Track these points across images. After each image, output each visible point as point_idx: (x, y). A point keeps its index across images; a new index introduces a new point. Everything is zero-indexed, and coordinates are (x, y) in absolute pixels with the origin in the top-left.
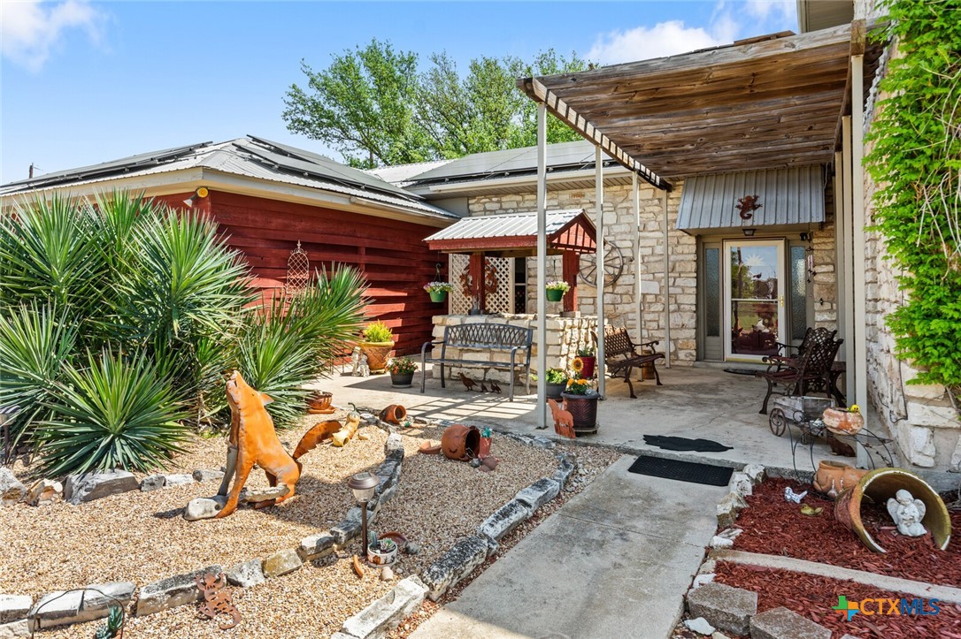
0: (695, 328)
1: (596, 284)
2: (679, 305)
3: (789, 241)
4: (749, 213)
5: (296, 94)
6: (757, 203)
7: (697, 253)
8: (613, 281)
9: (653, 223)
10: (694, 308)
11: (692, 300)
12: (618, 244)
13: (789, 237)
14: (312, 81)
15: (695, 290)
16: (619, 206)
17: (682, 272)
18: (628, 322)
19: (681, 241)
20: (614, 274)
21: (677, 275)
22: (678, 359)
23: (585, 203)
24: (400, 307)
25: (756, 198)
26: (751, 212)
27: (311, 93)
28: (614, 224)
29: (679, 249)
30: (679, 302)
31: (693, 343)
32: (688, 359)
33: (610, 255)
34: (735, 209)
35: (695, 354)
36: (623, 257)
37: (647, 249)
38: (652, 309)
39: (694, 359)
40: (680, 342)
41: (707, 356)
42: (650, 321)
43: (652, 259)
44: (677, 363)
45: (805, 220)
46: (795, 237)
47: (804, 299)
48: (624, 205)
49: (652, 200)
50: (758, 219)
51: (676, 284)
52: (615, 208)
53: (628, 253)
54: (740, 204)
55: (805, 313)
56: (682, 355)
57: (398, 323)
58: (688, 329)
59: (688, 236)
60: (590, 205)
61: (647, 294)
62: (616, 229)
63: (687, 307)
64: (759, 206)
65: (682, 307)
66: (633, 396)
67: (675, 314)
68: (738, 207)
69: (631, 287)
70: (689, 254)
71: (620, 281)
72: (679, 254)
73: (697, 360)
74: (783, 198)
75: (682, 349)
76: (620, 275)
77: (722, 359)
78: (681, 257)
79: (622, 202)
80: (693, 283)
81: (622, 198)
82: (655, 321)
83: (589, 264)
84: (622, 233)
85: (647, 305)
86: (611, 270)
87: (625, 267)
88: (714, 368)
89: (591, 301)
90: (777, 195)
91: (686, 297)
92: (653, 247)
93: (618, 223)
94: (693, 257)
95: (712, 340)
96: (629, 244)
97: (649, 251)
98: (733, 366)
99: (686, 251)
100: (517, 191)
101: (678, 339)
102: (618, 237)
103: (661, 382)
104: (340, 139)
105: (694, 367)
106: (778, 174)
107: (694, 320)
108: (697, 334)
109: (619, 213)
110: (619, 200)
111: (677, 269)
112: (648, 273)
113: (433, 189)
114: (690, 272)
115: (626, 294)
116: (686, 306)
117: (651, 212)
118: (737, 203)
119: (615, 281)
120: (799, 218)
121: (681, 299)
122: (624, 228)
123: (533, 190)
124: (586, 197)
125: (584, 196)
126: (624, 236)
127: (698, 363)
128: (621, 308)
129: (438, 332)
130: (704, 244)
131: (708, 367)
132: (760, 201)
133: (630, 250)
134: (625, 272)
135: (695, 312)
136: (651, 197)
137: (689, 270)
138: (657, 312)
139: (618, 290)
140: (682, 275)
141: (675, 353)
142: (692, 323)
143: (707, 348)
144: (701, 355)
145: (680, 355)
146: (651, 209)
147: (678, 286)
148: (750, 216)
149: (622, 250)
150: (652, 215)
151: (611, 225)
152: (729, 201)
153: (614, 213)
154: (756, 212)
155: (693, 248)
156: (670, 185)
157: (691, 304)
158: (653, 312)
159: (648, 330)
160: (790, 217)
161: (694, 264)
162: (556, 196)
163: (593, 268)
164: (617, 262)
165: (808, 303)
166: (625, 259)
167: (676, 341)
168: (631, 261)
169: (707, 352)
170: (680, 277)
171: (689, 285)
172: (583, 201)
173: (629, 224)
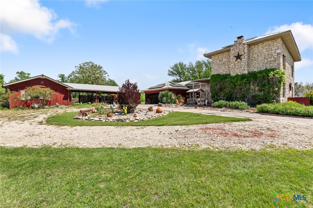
5: (169, 70)
14: (171, 68)
24: (185, 99)
27: (171, 70)
57: (184, 100)
100: (197, 86)
104: (176, 76)
113: (188, 86)
123: (199, 85)
129: (188, 100)
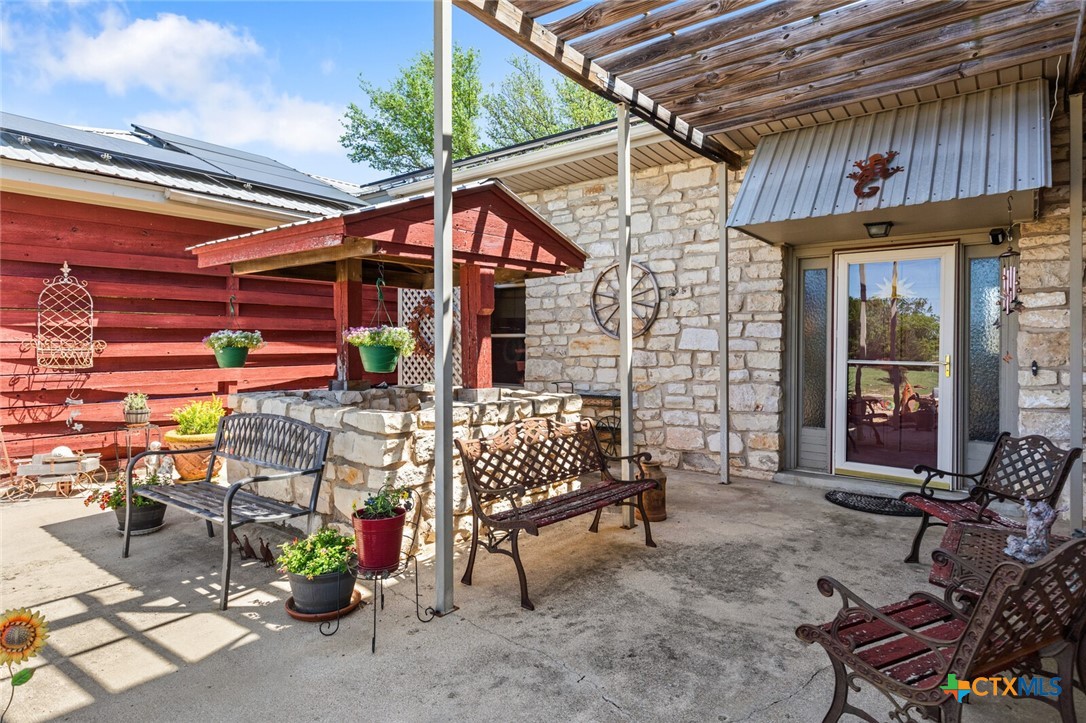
0: (779, 413)
1: (618, 334)
2: (751, 371)
3: (965, 247)
4: (875, 185)
5: (359, 122)
6: (894, 165)
7: (785, 276)
8: (645, 330)
9: (708, 227)
10: (776, 377)
11: (774, 361)
12: (653, 266)
13: (967, 239)
15: (778, 344)
16: (656, 202)
17: (758, 312)
18: (668, 399)
19: (757, 257)
20: (646, 317)
21: (749, 317)
22: (747, 466)
23: (605, 202)
25: (892, 155)
26: (879, 183)
27: (374, 114)
28: (648, 233)
29: (753, 271)
30: (750, 365)
31: (773, 440)
32: (765, 467)
33: (641, 286)
34: (846, 181)
35: (776, 459)
36: (660, 289)
37: (700, 273)
38: (706, 378)
39: (776, 467)
40: (752, 436)
41: (803, 462)
42: (703, 397)
43: (707, 290)
44: (745, 473)
45: (1000, 185)
46: (979, 237)
47: (995, 363)
48: (664, 199)
49: (708, 187)
50: (892, 194)
51: (746, 334)
52: (649, 206)
53: (668, 282)
54: (858, 170)
55: (998, 391)
56: (754, 459)
58: (767, 414)
59: (769, 247)
60: (613, 204)
61: (699, 351)
62: (651, 241)
63: (765, 375)
64: (898, 169)
65: (756, 374)
66: (527, 603)
67: (744, 387)
68: (853, 176)
69: (673, 338)
70: (769, 278)
71: (656, 329)
72: (752, 279)
73: (782, 469)
74: (950, 148)
75: (754, 449)
76: (655, 318)
77: (827, 470)
78: (755, 286)
79: (660, 195)
80: (776, 331)
81: (661, 188)
82: (710, 397)
83: (610, 301)
84: (659, 248)
85: (697, 370)
86: (642, 311)
87: (664, 306)
88: (810, 488)
89: (612, 362)
90: (938, 144)
91: (764, 356)
92: (708, 270)
93: (653, 230)
94: (778, 284)
95: (811, 434)
96: (670, 266)
97: (701, 277)
98: (847, 486)
99: (765, 274)
101: (748, 431)
102: (654, 255)
103: (654, 539)
105: (775, 482)
106: (943, 108)
107: (775, 399)
108: (782, 423)
109: (656, 214)
110: (655, 191)
111: (750, 307)
112: (700, 315)
114: (771, 312)
115: (666, 350)
116: (763, 373)
117: (706, 209)
118: (851, 169)
119: (647, 329)
120: (986, 185)
121: (755, 360)
122: (662, 239)
124: (607, 191)
125: (604, 190)
126: (662, 253)
127: (782, 476)
128: (657, 375)
130: (800, 260)
131: (800, 485)
132: (901, 161)
133: (671, 275)
134: (663, 314)
135: (778, 383)
136: (706, 181)
137: (769, 307)
138: (714, 382)
139: (653, 344)
140: (757, 318)
141: (743, 455)
142: (773, 403)
143: (803, 447)
144: (789, 460)
145: (750, 459)
146: (707, 202)
147: (750, 338)
148: (874, 191)
149: (658, 277)
150: (708, 212)
151: (643, 235)
152: (835, 168)
153: (648, 214)
154: (889, 182)
155: (778, 269)
156: (739, 157)
157: (773, 370)
158: (708, 382)
159: (699, 412)
160: (964, 184)
161: (778, 298)
162: (562, 194)
163: (615, 307)
164: (652, 297)
165: (1005, 370)
166: (663, 292)
167: (744, 433)
168: (674, 294)
169: (802, 455)
170: (753, 321)
171: (768, 335)
172: (603, 197)
173: (670, 231)
